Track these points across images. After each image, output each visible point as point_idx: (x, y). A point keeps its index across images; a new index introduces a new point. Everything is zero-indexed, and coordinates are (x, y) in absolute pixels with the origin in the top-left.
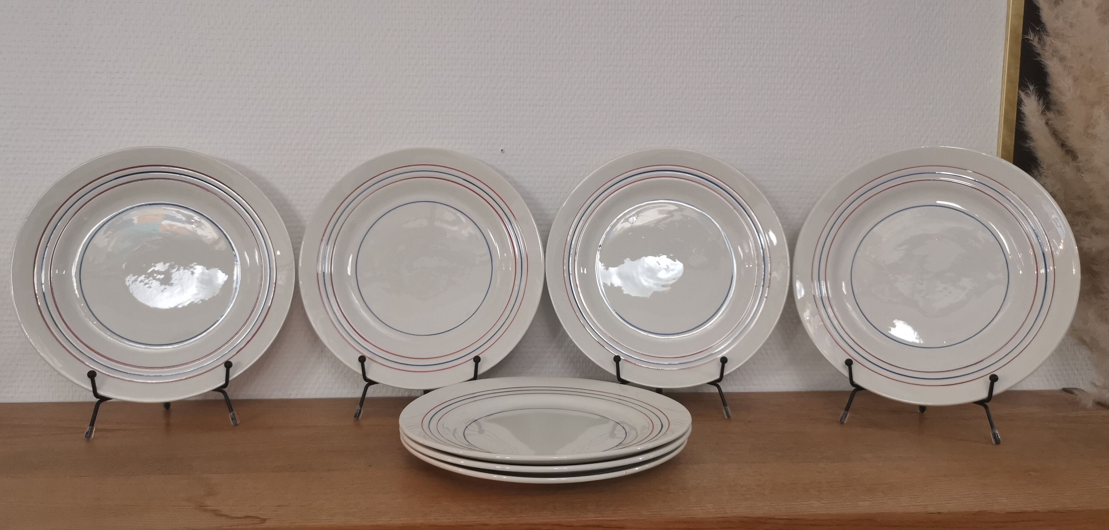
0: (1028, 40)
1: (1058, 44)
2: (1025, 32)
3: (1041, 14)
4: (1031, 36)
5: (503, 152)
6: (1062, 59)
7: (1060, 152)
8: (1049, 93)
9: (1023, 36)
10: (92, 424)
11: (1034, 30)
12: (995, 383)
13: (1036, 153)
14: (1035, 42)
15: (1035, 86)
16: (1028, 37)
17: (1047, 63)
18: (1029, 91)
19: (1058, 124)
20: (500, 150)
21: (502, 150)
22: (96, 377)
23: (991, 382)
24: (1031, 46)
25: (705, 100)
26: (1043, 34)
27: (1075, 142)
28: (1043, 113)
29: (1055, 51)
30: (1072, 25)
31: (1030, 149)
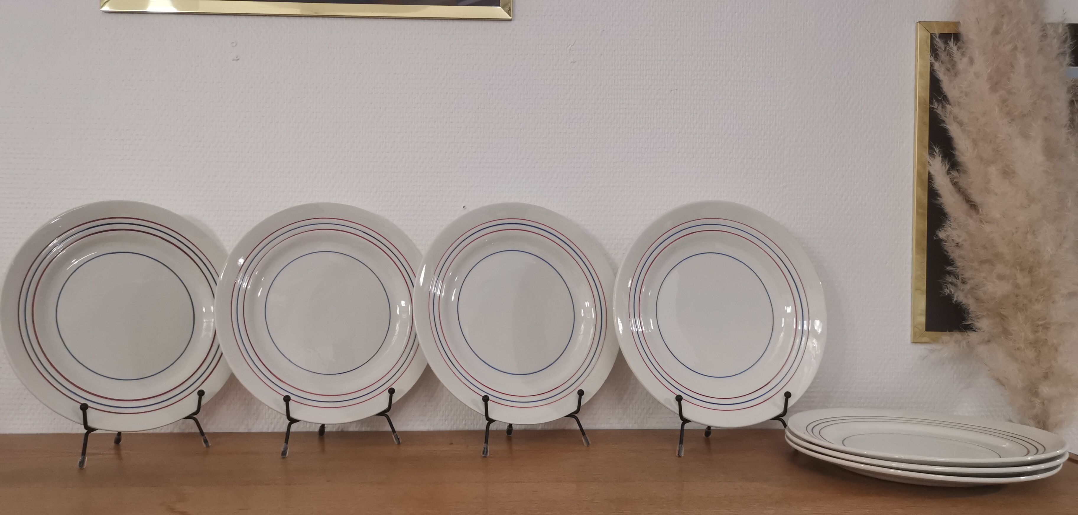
0: (933, 108)
1: (956, 110)
2: (931, 103)
3: (941, 86)
4: (935, 105)
5: (465, 209)
6: (961, 124)
7: (965, 206)
8: (953, 155)
9: (930, 106)
10: (84, 453)
11: (938, 101)
13: (944, 208)
14: (939, 111)
15: (939, 148)
16: (933, 106)
17: (948, 127)
18: (935, 154)
19: (963, 182)
20: (463, 207)
21: (464, 207)
22: (88, 410)
24: (936, 114)
25: (645, 162)
26: (945, 104)
27: (977, 198)
28: (948, 172)
29: (955, 118)
30: (967, 95)
31: (940, 206)
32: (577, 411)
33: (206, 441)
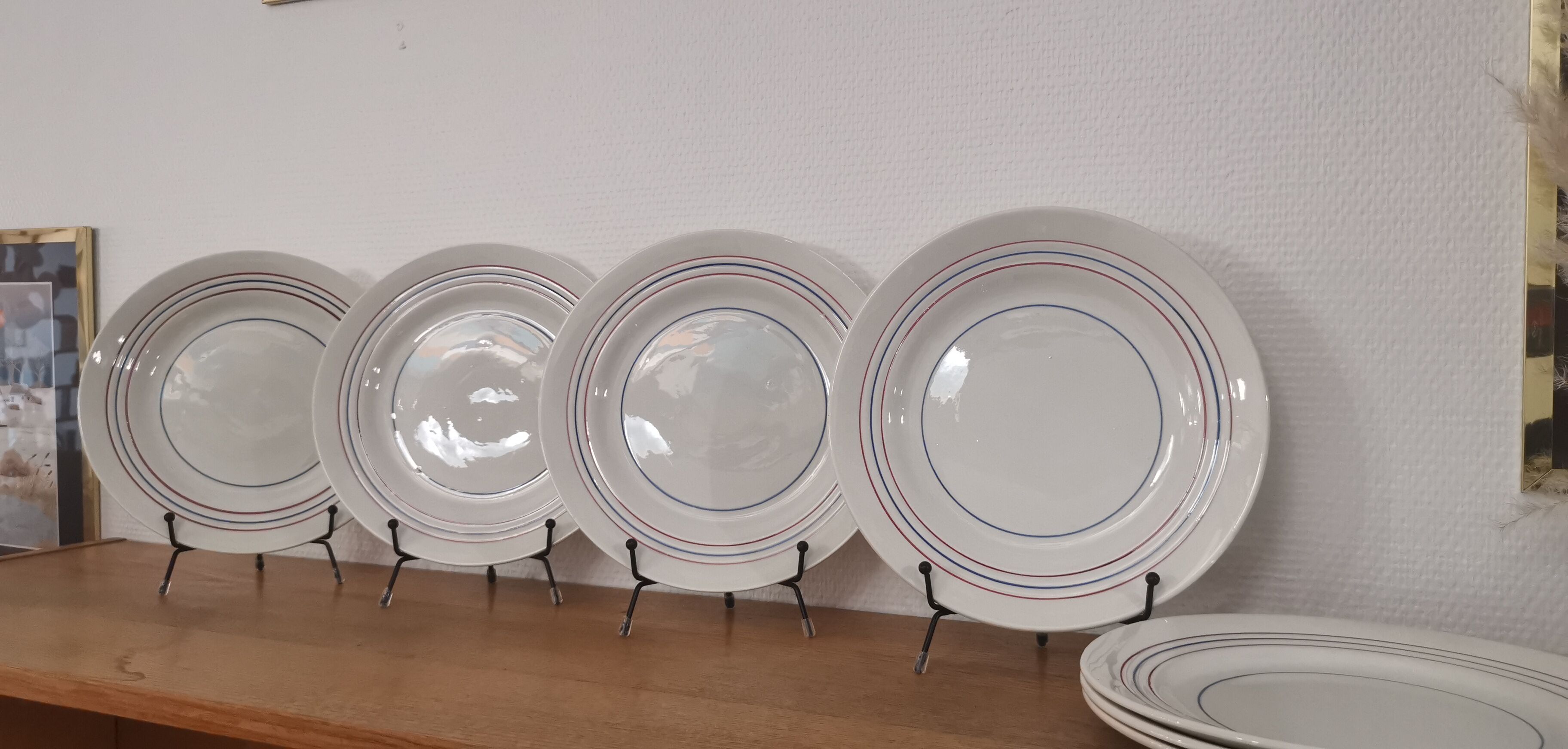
10: (168, 578)
12: (1155, 587)
22: (174, 521)
23: (1148, 586)
32: (798, 578)
33: (338, 576)
